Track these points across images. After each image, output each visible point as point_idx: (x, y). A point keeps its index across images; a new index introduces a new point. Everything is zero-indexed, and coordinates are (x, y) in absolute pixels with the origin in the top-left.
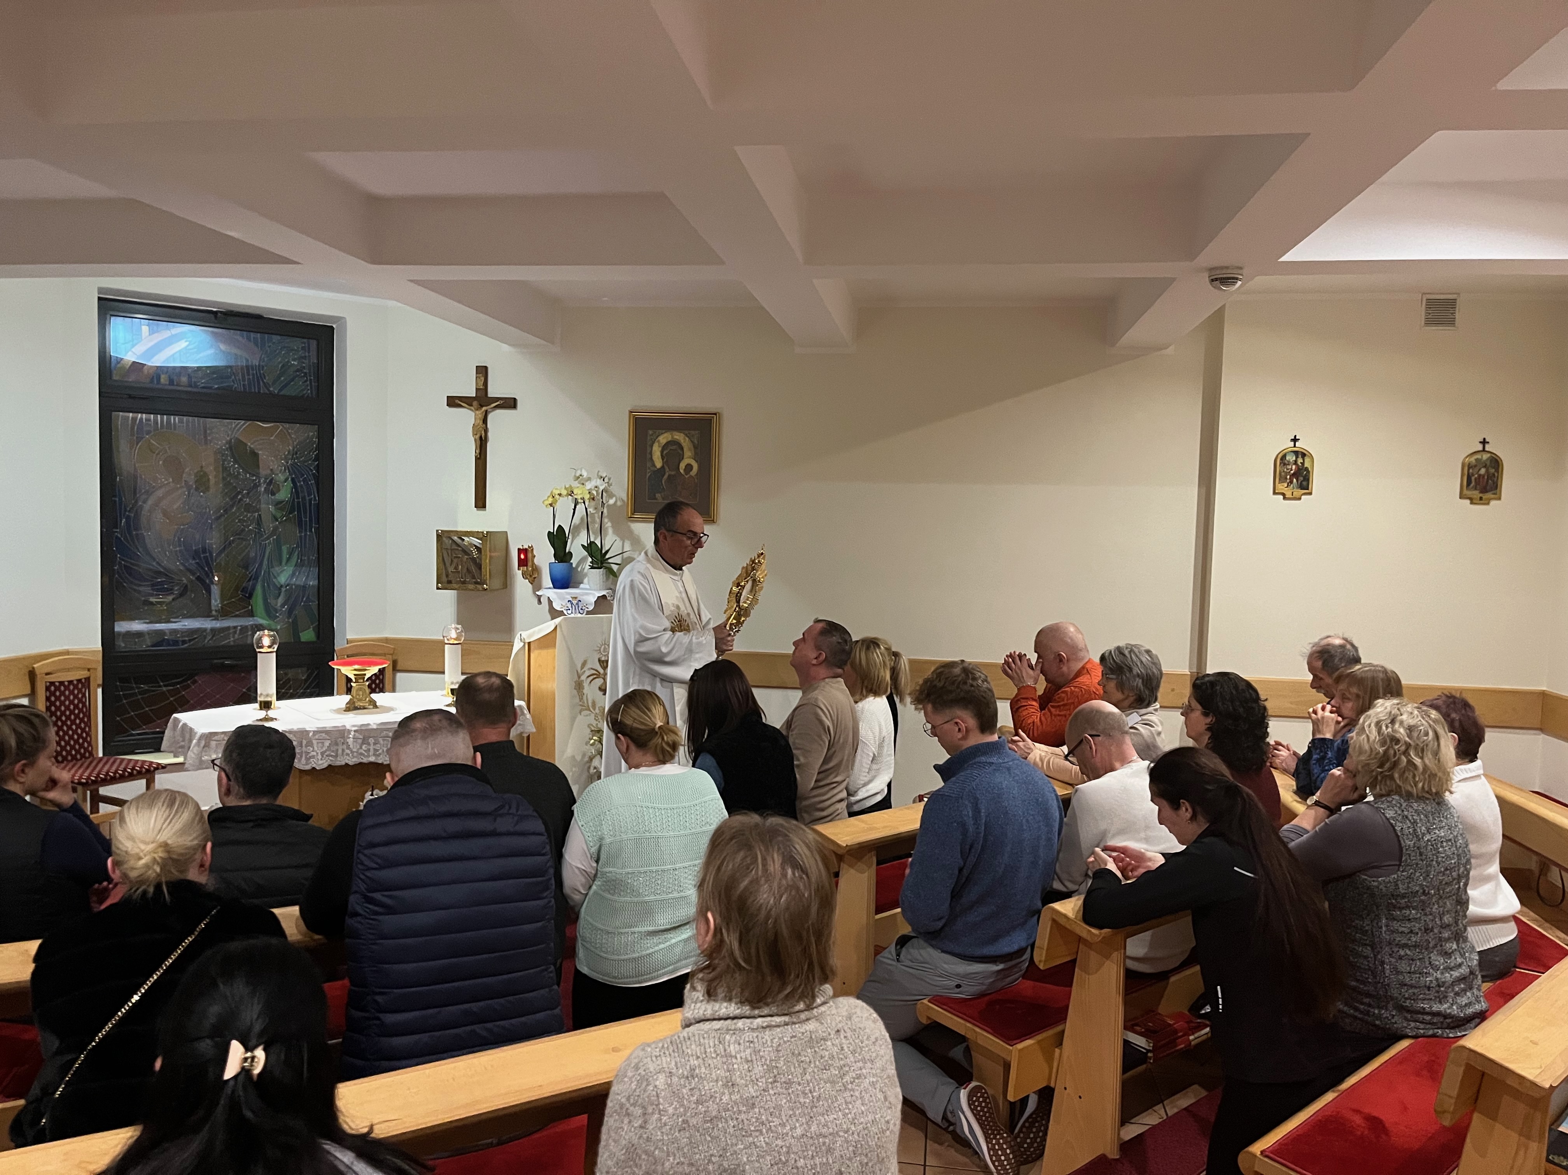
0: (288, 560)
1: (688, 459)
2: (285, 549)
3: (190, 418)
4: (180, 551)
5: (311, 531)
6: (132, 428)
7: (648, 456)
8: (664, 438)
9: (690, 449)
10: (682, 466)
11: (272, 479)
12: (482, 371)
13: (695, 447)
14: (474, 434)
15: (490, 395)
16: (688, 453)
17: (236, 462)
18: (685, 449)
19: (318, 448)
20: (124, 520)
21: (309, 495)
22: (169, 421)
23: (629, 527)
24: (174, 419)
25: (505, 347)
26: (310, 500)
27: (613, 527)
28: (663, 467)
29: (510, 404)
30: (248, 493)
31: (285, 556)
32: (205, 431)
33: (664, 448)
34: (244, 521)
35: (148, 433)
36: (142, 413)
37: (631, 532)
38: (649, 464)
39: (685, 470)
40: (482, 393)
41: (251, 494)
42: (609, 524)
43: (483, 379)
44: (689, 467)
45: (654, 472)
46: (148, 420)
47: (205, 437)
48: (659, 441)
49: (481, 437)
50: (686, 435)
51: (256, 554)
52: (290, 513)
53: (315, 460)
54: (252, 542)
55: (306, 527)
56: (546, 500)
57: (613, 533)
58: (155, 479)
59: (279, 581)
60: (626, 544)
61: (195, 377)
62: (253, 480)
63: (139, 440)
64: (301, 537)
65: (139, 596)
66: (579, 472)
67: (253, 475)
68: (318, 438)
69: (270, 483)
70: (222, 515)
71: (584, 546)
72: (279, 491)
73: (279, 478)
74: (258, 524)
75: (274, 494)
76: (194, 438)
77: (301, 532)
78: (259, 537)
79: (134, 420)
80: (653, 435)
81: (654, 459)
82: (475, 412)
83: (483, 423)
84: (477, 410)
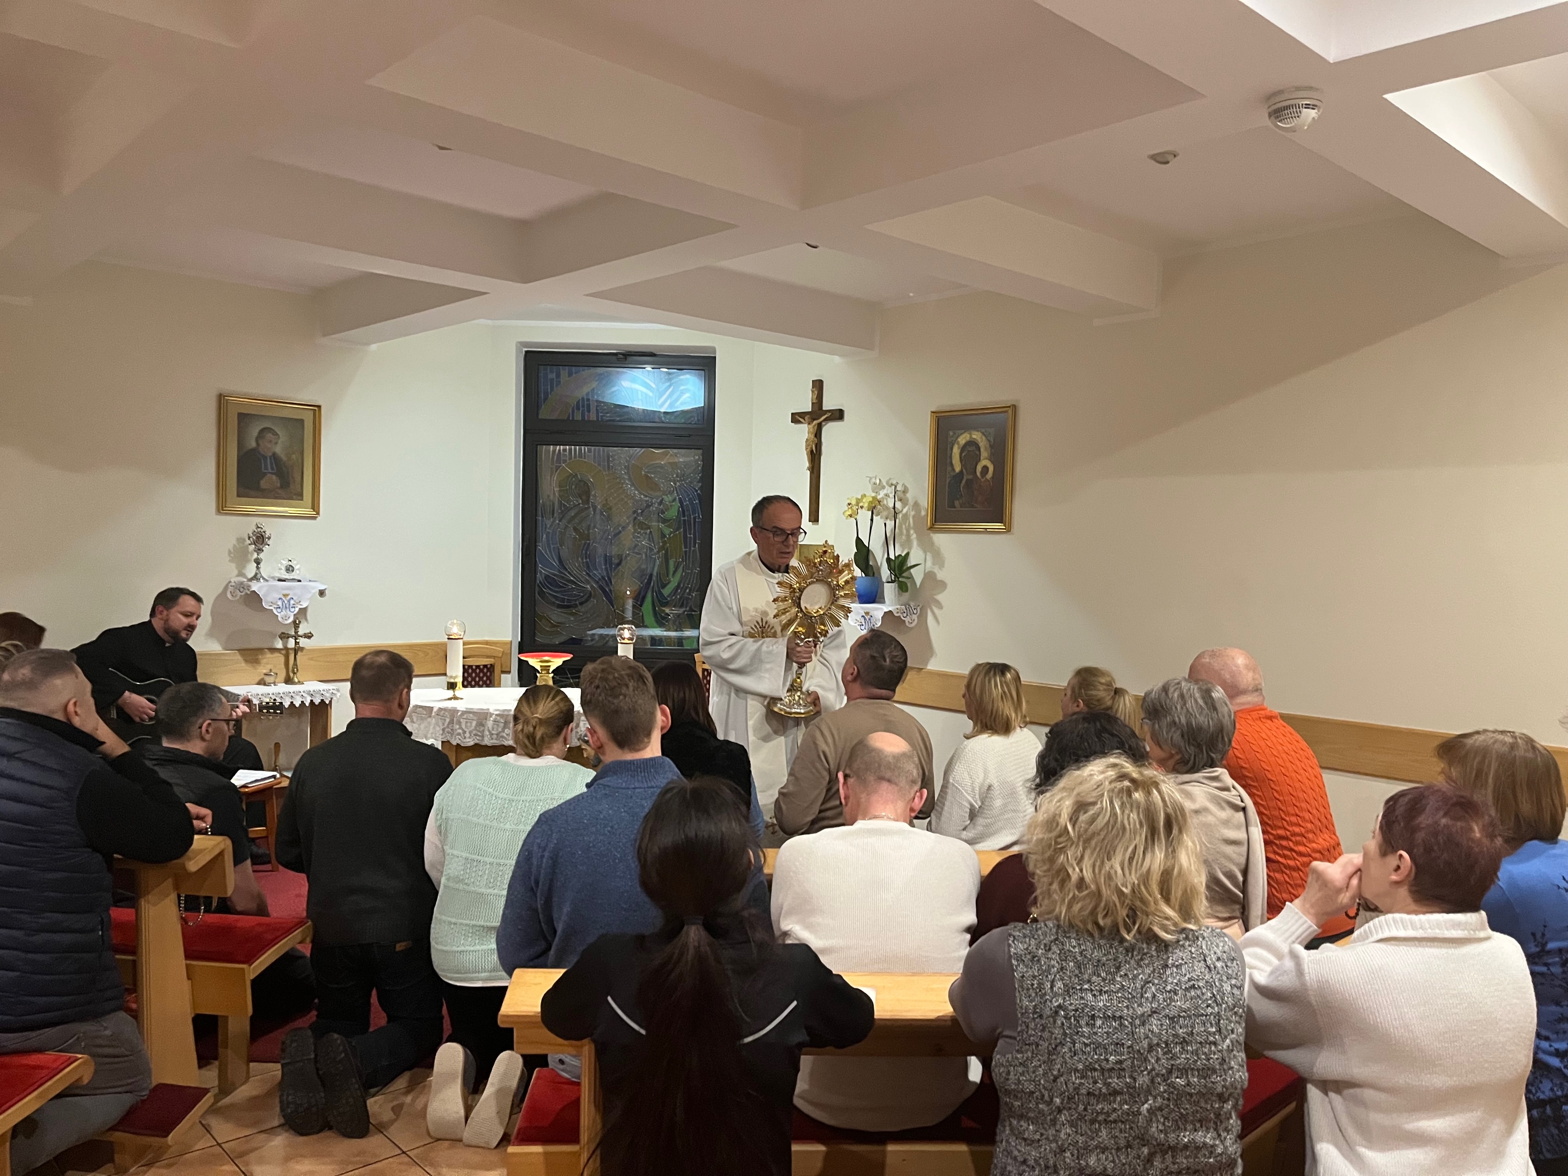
0: (675, 572)
1: (984, 462)
2: (672, 563)
3: (597, 448)
4: (587, 562)
5: (695, 546)
6: (553, 457)
7: (948, 460)
8: (963, 439)
9: (986, 449)
10: (979, 468)
11: (662, 499)
12: (818, 385)
13: (991, 446)
14: (806, 449)
15: (824, 408)
16: (984, 454)
17: (633, 485)
18: (982, 450)
19: (702, 471)
20: (545, 536)
21: (694, 513)
22: (580, 450)
23: (931, 538)
24: (585, 449)
25: (837, 359)
27: (917, 538)
28: (961, 471)
29: (838, 415)
30: (642, 512)
31: (672, 568)
32: (608, 459)
33: (963, 449)
34: (639, 537)
35: (565, 461)
36: (560, 445)
37: (932, 544)
38: (949, 468)
39: (981, 473)
40: (817, 407)
41: (644, 513)
42: (914, 536)
43: (816, 392)
44: (985, 469)
45: (954, 476)
46: (565, 450)
47: (608, 464)
48: (958, 442)
49: (812, 451)
50: (983, 433)
51: (647, 568)
52: (676, 531)
53: (698, 482)
54: (644, 557)
55: (690, 543)
56: (845, 511)
57: (918, 545)
58: (568, 501)
59: (666, 592)
60: (928, 558)
61: (601, 413)
62: (646, 501)
63: (557, 468)
64: (686, 551)
65: (554, 600)
66: (873, 480)
67: (646, 496)
68: (703, 461)
69: (661, 503)
70: (620, 532)
71: (889, 560)
72: (667, 510)
73: (667, 499)
74: (649, 540)
75: (663, 513)
76: (599, 465)
77: (686, 547)
78: (650, 552)
79: (554, 451)
80: (952, 436)
81: (954, 462)
82: (810, 426)
83: (816, 436)
84: (809, 424)
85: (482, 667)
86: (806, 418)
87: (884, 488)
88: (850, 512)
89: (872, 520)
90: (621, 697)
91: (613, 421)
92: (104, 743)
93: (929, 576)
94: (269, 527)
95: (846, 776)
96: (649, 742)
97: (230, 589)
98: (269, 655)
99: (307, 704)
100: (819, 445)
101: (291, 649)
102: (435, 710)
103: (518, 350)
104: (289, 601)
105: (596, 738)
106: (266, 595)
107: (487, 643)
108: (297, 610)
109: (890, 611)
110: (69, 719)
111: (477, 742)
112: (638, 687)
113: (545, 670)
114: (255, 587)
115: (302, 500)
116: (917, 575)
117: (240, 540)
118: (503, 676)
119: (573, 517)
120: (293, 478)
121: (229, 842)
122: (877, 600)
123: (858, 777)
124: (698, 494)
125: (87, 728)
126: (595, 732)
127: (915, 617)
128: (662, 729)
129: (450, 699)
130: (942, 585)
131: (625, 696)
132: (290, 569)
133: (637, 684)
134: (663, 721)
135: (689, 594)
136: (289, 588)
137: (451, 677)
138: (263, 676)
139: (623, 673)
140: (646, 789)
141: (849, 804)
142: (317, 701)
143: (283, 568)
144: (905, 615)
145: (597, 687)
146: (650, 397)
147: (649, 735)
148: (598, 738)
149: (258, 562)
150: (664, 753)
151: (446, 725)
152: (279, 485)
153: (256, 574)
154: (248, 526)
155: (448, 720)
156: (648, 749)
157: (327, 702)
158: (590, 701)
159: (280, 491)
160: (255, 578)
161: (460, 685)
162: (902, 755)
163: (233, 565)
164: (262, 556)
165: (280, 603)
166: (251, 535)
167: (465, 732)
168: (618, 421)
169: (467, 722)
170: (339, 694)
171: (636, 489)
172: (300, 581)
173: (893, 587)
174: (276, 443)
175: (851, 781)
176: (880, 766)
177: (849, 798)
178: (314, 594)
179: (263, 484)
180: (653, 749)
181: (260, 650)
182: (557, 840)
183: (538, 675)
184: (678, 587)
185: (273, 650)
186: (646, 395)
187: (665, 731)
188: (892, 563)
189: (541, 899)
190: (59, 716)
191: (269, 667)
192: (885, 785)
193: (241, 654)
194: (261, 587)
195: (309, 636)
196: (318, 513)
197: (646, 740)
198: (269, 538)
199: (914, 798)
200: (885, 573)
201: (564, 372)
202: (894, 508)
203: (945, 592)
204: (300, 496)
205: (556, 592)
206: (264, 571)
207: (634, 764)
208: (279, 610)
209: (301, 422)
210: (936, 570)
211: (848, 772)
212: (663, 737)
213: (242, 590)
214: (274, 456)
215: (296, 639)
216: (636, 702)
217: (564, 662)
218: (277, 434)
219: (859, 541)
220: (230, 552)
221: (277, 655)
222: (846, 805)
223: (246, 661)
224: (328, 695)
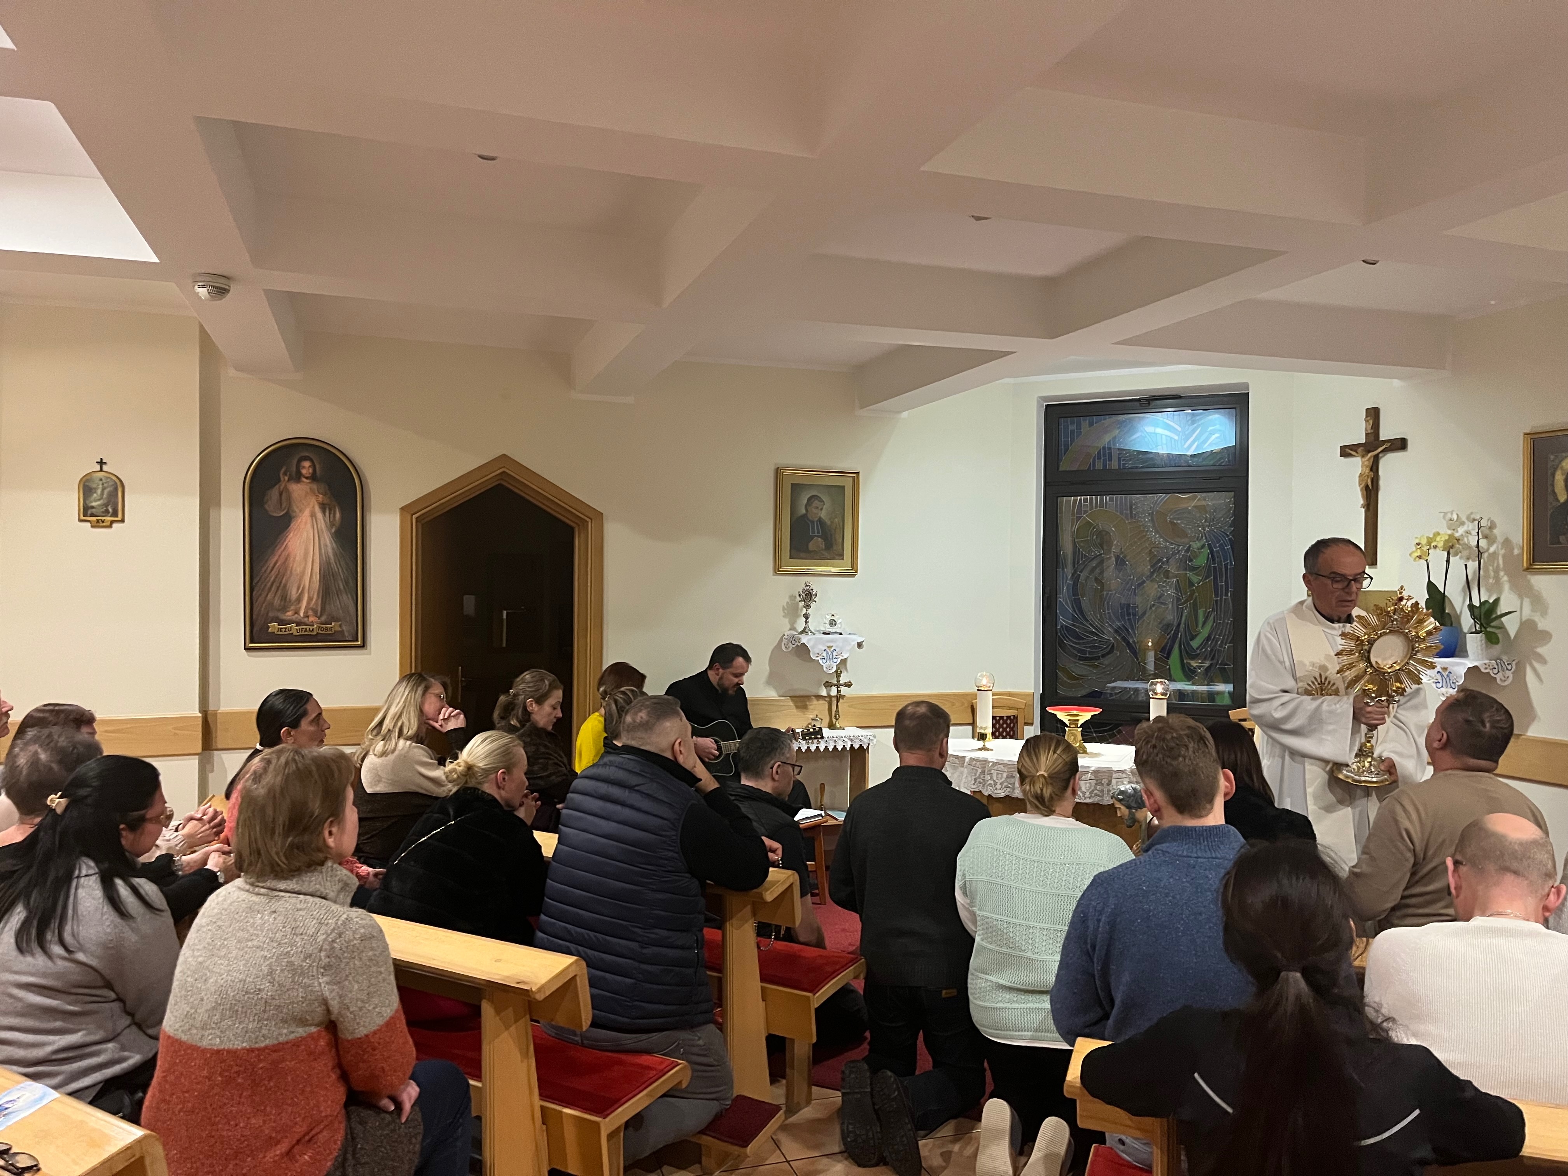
0: (1204, 623)
2: (1201, 613)
3: (1119, 496)
4: (1108, 613)
5: (1226, 595)
6: (1073, 508)
7: (1550, 489)
11: (1190, 546)
12: (1374, 414)
14: (1360, 485)
15: (1381, 439)
17: (1157, 532)
19: (1234, 514)
20: (1065, 587)
21: (1225, 559)
22: (1102, 500)
23: (1529, 581)
24: (1106, 499)
25: (1396, 382)
26: (1226, 565)
27: (1509, 581)
28: (1567, 501)
29: (1401, 444)
30: (1168, 560)
31: (1201, 619)
32: (1131, 507)
34: (1164, 587)
35: (1085, 512)
36: (1081, 496)
37: (1530, 587)
38: (1550, 498)
40: (1372, 438)
41: (1170, 561)
42: (1505, 578)
43: (1371, 422)
45: (1558, 506)
46: (1086, 501)
47: (1131, 512)
49: (1367, 487)
51: (1174, 618)
52: (1206, 579)
53: (1231, 526)
54: (1170, 606)
55: (1222, 592)
56: (1413, 552)
57: (1511, 589)
58: (1090, 551)
59: (1195, 644)
60: (1524, 603)
61: (1123, 460)
62: (1172, 548)
63: (1079, 518)
64: (1216, 601)
65: (1075, 652)
66: (1449, 516)
67: (1172, 544)
68: (1234, 504)
69: (1188, 550)
70: (1144, 582)
71: (1471, 607)
72: (1196, 557)
73: (1196, 545)
74: (1176, 589)
75: (1191, 561)
76: (1121, 513)
77: (1216, 596)
78: (1177, 601)
79: (1075, 501)
80: (1553, 461)
81: (1556, 490)
82: (1363, 459)
83: (1371, 470)
84: (1363, 456)
85: (1005, 718)
86: (1360, 450)
87: (1463, 524)
88: (1419, 553)
89: (1448, 561)
90: (1181, 759)
91: (1137, 468)
92: (701, 780)
93: (1528, 626)
94: (816, 584)
95: (1456, 863)
96: (1212, 808)
97: (785, 641)
98: (815, 702)
99: (848, 749)
100: (1375, 480)
101: (834, 696)
102: (967, 760)
103: (1039, 405)
104: (832, 652)
105: (1152, 800)
106: (813, 647)
107: (1010, 694)
108: (839, 660)
109: (1476, 667)
110: (675, 758)
111: (1008, 794)
112: (1199, 749)
113: (1073, 724)
114: (804, 639)
115: (843, 559)
116: (1511, 624)
117: (793, 597)
118: (1026, 727)
119: (1094, 569)
120: (835, 540)
121: (797, 876)
122: (1457, 653)
123: (1474, 865)
124: (1230, 539)
125: (688, 766)
126: (1152, 794)
127: (1509, 673)
128: (1226, 795)
129: (981, 749)
130: (1545, 636)
131: (1184, 757)
132: (833, 623)
133: (1198, 745)
134: (1226, 787)
135: (1221, 646)
136: (832, 641)
137: (981, 728)
138: (810, 721)
139: (1182, 733)
140: (1210, 860)
141: (1462, 897)
142: (856, 746)
143: (828, 622)
144: (1496, 671)
145: (1154, 747)
146: (1175, 440)
147: (1211, 800)
148: (1155, 801)
149: (806, 617)
150: (1228, 819)
151: (977, 775)
152: (824, 547)
153: (805, 628)
154: (798, 584)
155: (979, 771)
156: (1211, 816)
157: (865, 748)
158: (1146, 761)
159: (824, 553)
160: (804, 631)
161: (989, 736)
162: (1531, 842)
163: (787, 620)
164: (809, 611)
165: (825, 654)
166: (801, 593)
167: (996, 784)
168: (1142, 467)
169: (998, 774)
170: (875, 740)
171: (1161, 537)
172: (841, 634)
173: (1479, 639)
174: (821, 509)
175: (1463, 869)
176: (1502, 855)
177: (1461, 887)
178: (854, 645)
179: (812, 546)
180: (1216, 817)
181: (808, 697)
182: (1115, 904)
183: (1067, 729)
184: (1208, 638)
185: (819, 697)
186: (1171, 438)
187: (1228, 798)
188: (1477, 611)
189: (1098, 964)
190: (668, 755)
191: (815, 713)
192: (1509, 878)
193: (793, 701)
194: (809, 640)
195: (848, 685)
196: (856, 572)
197: (1208, 806)
198: (816, 595)
199: (1548, 895)
200: (1467, 622)
201: (1085, 423)
202: (1478, 546)
203: (1550, 643)
204: (841, 556)
205: (1079, 644)
206: (812, 626)
207: (1195, 830)
208: (824, 660)
209: (843, 487)
210: (1537, 618)
211: (1459, 857)
212: (1226, 804)
213: (793, 642)
214: (820, 521)
215: (838, 688)
216: (1197, 764)
217: (1093, 716)
218: (823, 501)
219: (1431, 587)
220: (783, 607)
221: (821, 702)
222: (1458, 896)
223: (797, 707)
224: (866, 740)
